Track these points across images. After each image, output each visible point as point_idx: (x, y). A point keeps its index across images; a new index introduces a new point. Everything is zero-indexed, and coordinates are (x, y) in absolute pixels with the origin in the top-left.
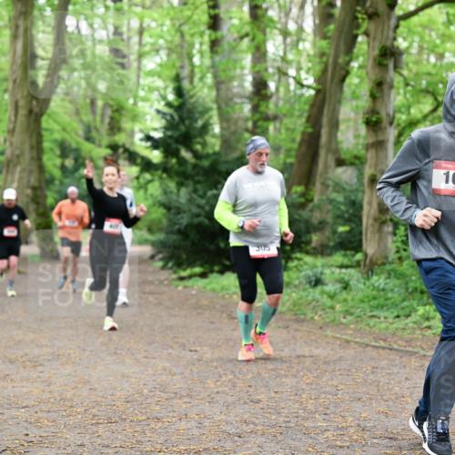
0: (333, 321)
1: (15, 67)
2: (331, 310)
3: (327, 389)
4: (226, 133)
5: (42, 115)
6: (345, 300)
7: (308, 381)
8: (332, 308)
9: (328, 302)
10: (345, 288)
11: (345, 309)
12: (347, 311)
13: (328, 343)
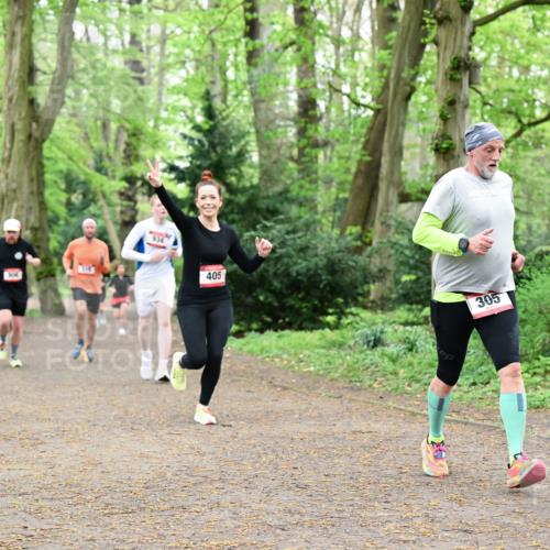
0: (396, 389)
1: (10, 83)
2: (393, 377)
3: (389, 472)
4: (265, 162)
5: (43, 141)
6: (410, 364)
7: (365, 462)
8: (395, 373)
9: (390, 367)
10: (410, 350)
11: (410, 375)
12: (412, 377)
13: (390, 416)
